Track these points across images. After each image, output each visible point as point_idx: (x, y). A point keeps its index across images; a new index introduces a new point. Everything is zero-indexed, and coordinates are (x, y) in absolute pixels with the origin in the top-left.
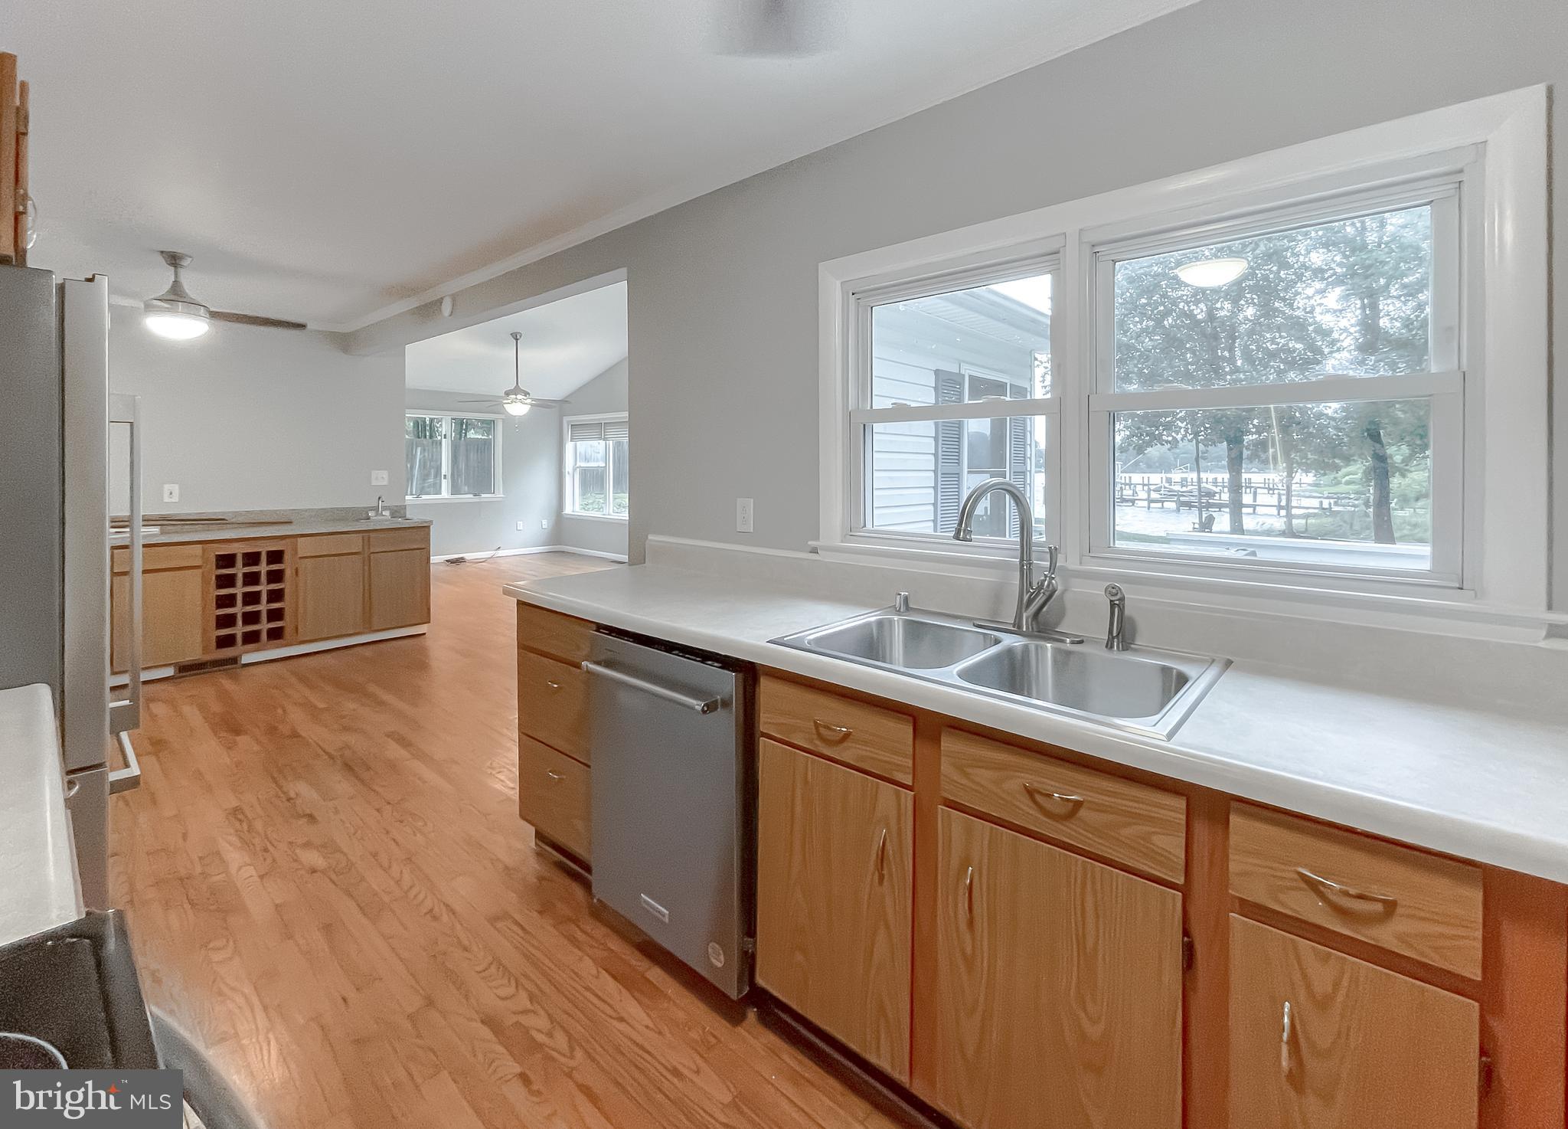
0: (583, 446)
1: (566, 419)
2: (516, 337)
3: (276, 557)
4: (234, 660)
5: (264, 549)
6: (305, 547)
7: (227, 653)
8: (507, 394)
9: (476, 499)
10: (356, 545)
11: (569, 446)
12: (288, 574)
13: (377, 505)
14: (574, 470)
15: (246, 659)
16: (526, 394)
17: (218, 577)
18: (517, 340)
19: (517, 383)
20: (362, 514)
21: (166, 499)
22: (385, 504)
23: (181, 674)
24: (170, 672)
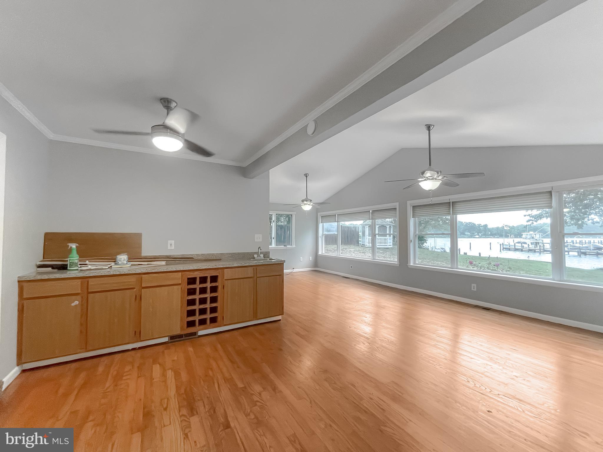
0: (326, 225)
1: (319, 214)
2: (306, 175)
3: (214, 279)
4: (195, 334)
5: (208, 274)
6: (228, 274)
7: (191, 330)
8: (303, 201)
9: (285, 248)
10: (250, 272)
11: (321, 225)
12: (220, 289)
13: (258, 251)
14: (323, 235)
15: (201, 333)
16: (311, 201)
17: (188, 289)
18: (307, 177)
19: (307, 197)
20: (250, 256)
21: (169, 248)
22: (261, 251)
23: (171, 341)
24: (166, 339)
